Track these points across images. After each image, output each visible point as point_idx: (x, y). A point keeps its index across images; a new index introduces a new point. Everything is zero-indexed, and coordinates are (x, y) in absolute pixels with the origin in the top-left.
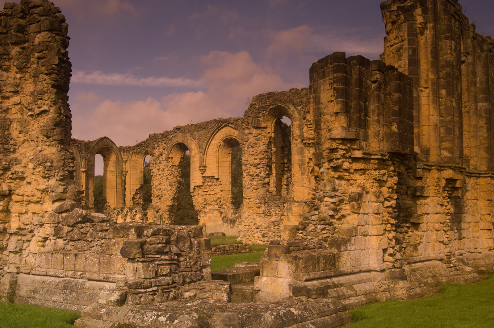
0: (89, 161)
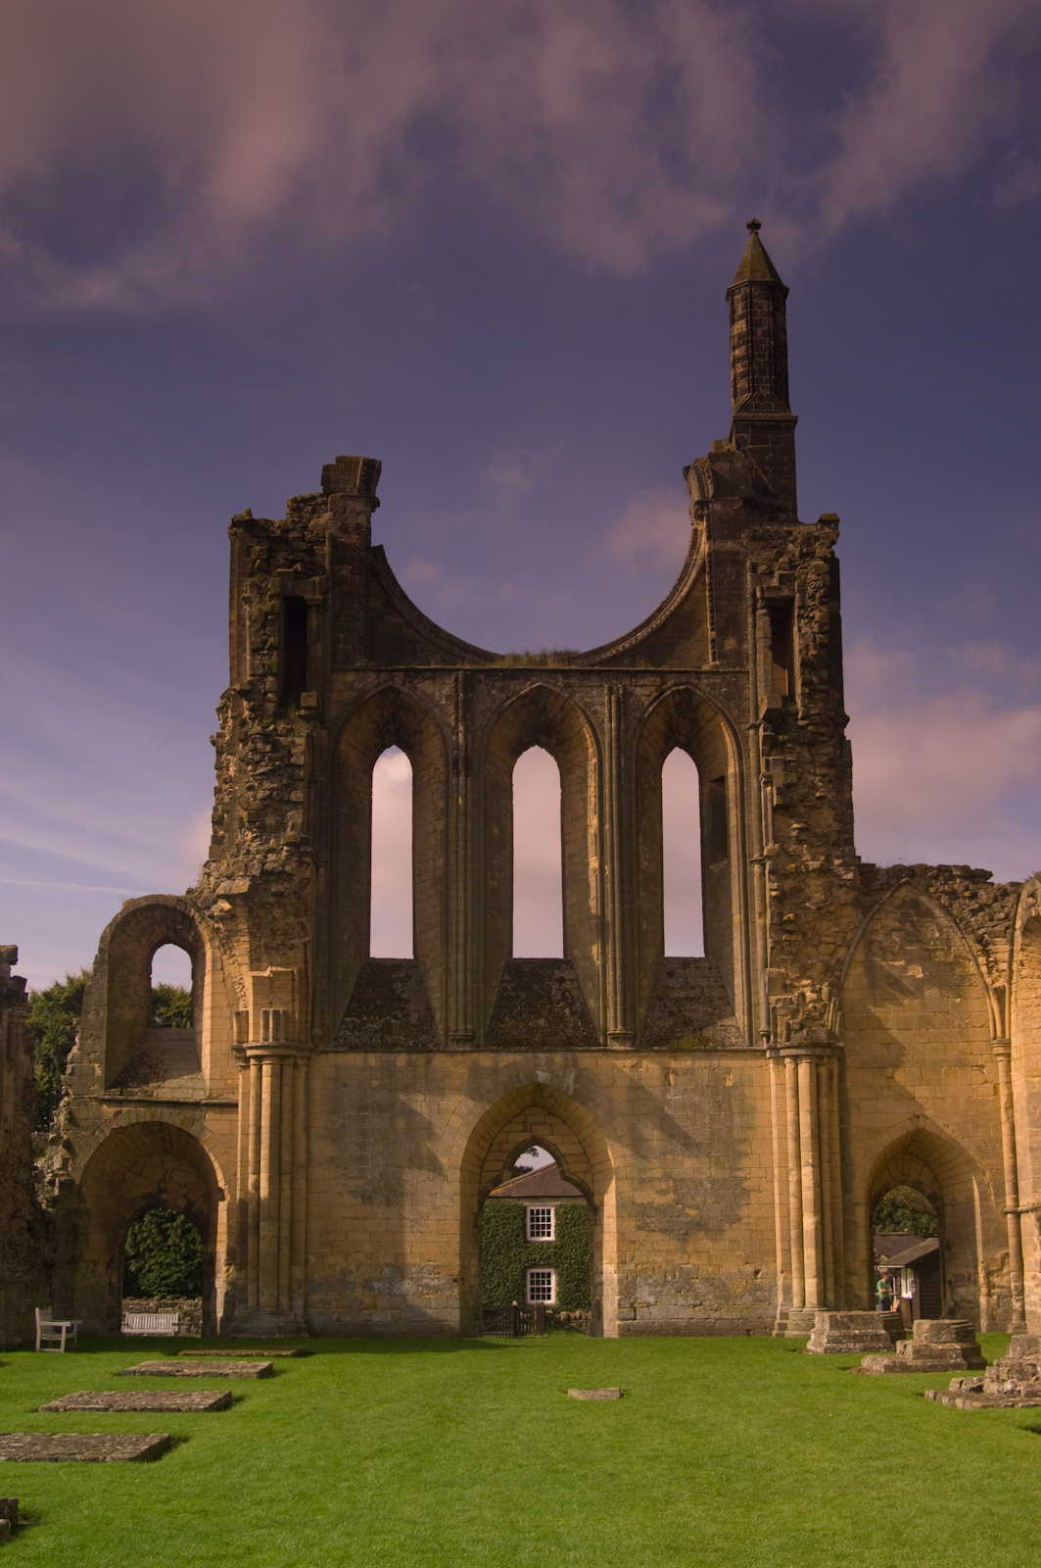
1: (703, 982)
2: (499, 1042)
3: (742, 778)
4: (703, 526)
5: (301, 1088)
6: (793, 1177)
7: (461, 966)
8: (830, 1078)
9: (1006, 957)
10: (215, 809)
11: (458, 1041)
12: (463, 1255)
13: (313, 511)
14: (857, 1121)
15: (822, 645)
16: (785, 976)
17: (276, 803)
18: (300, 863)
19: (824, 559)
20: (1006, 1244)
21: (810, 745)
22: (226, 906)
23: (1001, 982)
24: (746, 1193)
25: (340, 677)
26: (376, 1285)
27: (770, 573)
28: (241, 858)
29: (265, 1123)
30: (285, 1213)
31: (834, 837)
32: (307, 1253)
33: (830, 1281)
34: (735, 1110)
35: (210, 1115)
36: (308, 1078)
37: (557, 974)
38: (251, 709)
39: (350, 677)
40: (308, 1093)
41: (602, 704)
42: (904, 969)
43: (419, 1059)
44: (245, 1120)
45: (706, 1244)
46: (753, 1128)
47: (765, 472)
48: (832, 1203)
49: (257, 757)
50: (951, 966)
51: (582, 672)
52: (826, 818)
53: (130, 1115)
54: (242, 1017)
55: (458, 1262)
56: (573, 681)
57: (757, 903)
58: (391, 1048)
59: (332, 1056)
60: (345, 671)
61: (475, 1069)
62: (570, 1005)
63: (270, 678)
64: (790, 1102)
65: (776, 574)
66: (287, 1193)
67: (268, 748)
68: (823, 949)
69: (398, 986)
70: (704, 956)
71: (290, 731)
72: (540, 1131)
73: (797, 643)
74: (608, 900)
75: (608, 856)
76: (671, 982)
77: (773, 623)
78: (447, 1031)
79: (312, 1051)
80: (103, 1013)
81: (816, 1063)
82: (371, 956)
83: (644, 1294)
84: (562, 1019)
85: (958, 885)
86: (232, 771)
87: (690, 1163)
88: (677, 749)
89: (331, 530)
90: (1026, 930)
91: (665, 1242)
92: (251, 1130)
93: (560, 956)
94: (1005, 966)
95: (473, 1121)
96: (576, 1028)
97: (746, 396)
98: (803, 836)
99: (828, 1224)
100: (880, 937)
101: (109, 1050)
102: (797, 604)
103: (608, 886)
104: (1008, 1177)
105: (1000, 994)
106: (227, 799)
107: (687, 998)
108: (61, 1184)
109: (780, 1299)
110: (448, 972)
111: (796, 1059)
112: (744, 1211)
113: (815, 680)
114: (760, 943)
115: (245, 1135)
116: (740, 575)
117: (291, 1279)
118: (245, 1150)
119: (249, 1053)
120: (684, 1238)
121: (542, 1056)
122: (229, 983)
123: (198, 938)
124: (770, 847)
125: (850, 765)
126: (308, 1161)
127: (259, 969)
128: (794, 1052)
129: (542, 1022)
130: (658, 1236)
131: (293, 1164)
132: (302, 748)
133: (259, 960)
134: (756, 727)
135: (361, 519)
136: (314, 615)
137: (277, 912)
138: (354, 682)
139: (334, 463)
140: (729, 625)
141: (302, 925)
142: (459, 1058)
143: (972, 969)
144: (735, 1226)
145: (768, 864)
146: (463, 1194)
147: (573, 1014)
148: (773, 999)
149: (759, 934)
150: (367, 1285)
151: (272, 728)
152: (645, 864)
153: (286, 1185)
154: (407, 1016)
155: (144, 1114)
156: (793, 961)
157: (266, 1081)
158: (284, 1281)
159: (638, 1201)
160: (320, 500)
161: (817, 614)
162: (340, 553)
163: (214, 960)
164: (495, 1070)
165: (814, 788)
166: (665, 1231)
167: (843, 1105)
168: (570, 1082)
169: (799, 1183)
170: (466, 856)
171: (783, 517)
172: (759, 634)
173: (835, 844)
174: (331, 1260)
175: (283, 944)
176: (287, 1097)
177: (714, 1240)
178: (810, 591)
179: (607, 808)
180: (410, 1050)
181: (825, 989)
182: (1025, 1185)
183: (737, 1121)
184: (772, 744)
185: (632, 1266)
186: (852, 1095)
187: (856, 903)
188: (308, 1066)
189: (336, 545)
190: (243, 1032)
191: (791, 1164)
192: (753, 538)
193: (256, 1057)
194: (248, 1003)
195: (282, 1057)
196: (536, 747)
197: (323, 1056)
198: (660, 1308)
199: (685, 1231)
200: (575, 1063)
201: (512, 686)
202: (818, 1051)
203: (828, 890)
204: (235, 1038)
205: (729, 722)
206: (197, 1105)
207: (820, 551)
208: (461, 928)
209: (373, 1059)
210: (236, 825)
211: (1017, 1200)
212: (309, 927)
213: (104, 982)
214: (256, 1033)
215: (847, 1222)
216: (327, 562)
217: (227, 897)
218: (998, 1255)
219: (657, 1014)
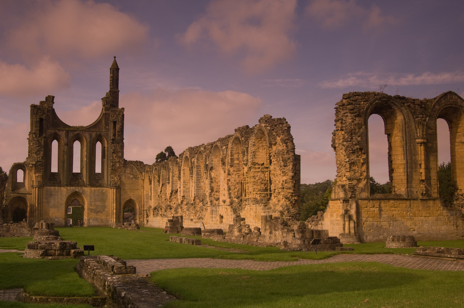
0: (429, 128)
1: (100, 177)
2: (71, 185)
3: (108, 147)
4: (104, 108)
5: (42, 192)
6: (113, 205)
7: (66, 174)
8: (118, 191)
9: (144, 175)
10: (29, 150)
11: (65, 185)
12: (65, 215)
13: (44, 104)
14: (122, 197)
15: (121, 129)
16: (113, 177)
17: (39, 150)
18: (43, 160)
19: (122, 115)
20: (142, 215)
21: (118, 143)
22: (31, 165)
23: (143, 178)
24: (106, 207)
25: (48, 130)
26: (52, 220)
27: (114, 117)
28: (34, 158)
29: (37, 197)
30: (39, 210)
31: (121, 157)
32: (42, 215)
33: (117, 219)
34: (105, 195)
35: (28, 195)
36: (43, 190)
37: (79, 175)
38: (35, 136)
39: (50, 130)
40: (43, 192)
41: (88, 136)
42: (130, 176)
43: (59, 188)
44: (33, 196)
45: (100, 214)
46: (107, 198)
47: (114, 99)
48: (118, 209)
49: (36, 143)
50: (136, 176)
51: (85, 131)
52: (120, 154)
53: (16, 195)
54: (33, 181)
55: (64, 216)
56: (83, 132)
57: (109, 166)
58: (55, 186)
59: (46, 187)
60: (49, 130)
61: (67, 189)
62: (81, 180)
63: (38, 131)
64: (113, 195)
65: (115, 117)
66: (39, 207)
67: (38, 142)
68: (118, 173)
69: (56, 176)
70: (101, 173)
71: (41, 140)
72: (76, 198)
73: (117, 128)
74: (87, 165)
75: (88, 159)
76: (96, 177)
77: (114, 125)
78: (63, 184)
79: (43, 186)
80: (11, 180)
81: (117, 189)
82: (52, 171)
83: (91, 221)
84: (80, 182)
85: (138, 164)
86: (31, 144)
87: (98, 203)
88: (98, 142)
89: (47, 107)
90: (146, 172)
91: (94, 214)
92: (34, 198)
93: (80, 172)
94: (144, 176)
95: (67, 196)
96: (82, 183)
97: (112, 87)
98: (117, 157)
99: (117, 212)
100: (127, 171)
101: (12, 186)
102: (117, 122)
103: (88, 163)
104: (143, 205)
105: (143, 180)
106: (31, 149)
107: (99, 179)
108: (5, 205)
109: (110, 222)
110: (63, 175)
111: (114, 188)
112: (105, 210)
113: (119, 134)
114: (109, 172)
115: (33, 198)
116: (109, 117)
117: (40, 218)
118: (33, 201)
119: (34, 187)
120: (97, 213)
121: (77, 188)
122: (31, 176)
123: (25, 169)
124: (111, 158)
125: (124, 146)
126: (43, 202)
127: (36, 174)
128: (113, 188)
129: (77, 182)
130: (93, 213)
131: (40, 202)
132: (43, 142)
133: (36, 173)
134: (110, 140)
135: (51, 106)
136: (44, 121)
137: (39, 167)
138: (50, 131)
139: (47, 96)
140: (107, 124)
141: (43, 168)
142: (65, 187)
143: (140, 176)
144: (104, 212)
145: (111, 161)
146: (65, 207)
147: (82, 181)
148: (111, 180)
149: (109, 171)
150: (51, 220)
151: (38, 139)
152: (93, 159)
153: (39, 206)
154: (57, 181)
155: (18, 195)
156: (114, 175)
157: (37, 191)
158: (39, 219)
159: (90, 208)
160: (45, 102)
161: (120, 124)
162: (48, 111)
163: (28, 173)
164: (70, 189)
165: (118, 150)
166: (94, 212)
167: (120, 195)
168: (81, 191)
169: (113, 206)
170: (67, 158)
171: (116, 107)
172: (111, 126)
173: (121, 158)
174: (46, 216)
175: (40, 171)
176: (40, 193)
177: (101, 214)
178: (119, 121)
179: (88, 151)
180: (58, 186)
181: (118, 179)
182: (145, 206)
183: (105, 197)
184: (113, 143)
185: (89, 217)
186: (121, 194)
187: (124, 166)
188: (43, 189)
189: (48, 110)
190: (33, 183)
191: (112, 203)
192: (111, 111)
193: (35, 187)
194: (34, 179)
195: (39, 187)
196: (77, 141)
197: (45, 187)
198: (93, 223)
199: (97, 212)
200: (82, 189)
201: (74, 133)
202: (117, 188)
203: (120, 164)
204: (32, 184)
205: (106, 139)
206: (26, 194)
207: (121, 114)
208: (66, 169)
209: (52, 188)
210: (32, 153)
211: (144, 209)
212: (43, 169)
213: (11, 175)
214: (35, 184)
215: (120, 211)
216: (46, 112)
217: (32, 164)
218: (141, 216)
219: (94, 181)
